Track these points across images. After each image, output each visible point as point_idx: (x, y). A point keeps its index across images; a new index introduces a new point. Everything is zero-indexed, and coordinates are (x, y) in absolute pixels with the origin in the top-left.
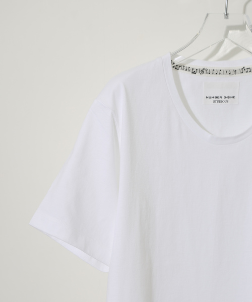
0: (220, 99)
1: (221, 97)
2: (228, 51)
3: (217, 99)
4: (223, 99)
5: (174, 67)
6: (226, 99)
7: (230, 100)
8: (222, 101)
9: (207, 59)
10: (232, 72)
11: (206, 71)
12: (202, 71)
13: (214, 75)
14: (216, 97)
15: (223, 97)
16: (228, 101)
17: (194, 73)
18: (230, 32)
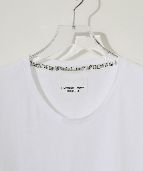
0: (73, 89)
1: (73, 88)
2: (78, 51)
3: (70, 89)
4: (75, 89)
5: (34, 65)
6: (78, 89)
7: (80, 89)
8: (74, 91)
9: (57, 59)
10: (81, 68)
11: (60, 68)
12: (57, 69)
13: (67, 71)
14: (69, 88)
15: (75, 88)
16: (79, 91)
17: (51, 70)
18: (77, 37)
